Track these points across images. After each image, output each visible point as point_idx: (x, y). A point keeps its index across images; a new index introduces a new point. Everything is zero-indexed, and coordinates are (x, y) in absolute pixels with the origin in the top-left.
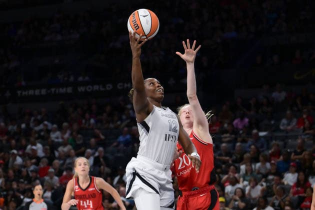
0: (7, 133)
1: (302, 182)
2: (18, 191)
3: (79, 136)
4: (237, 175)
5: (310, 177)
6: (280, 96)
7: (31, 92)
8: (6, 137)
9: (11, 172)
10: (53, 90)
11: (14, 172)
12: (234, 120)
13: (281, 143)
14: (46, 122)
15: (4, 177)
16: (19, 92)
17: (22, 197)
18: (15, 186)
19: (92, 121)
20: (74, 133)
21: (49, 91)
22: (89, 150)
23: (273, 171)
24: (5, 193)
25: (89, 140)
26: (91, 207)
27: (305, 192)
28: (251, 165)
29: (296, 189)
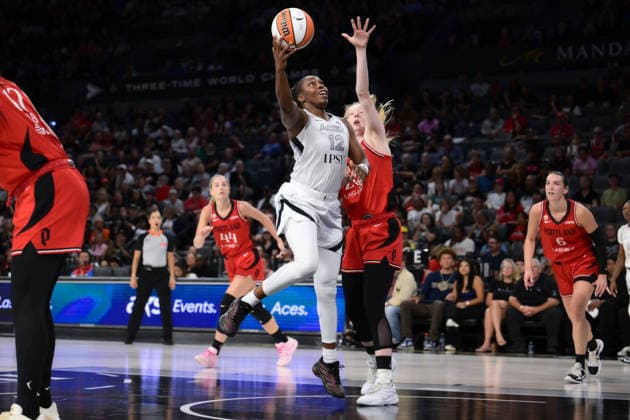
0: (113, 141)
1: (511, 206)
2: (128, 219)
3: (211, 145)
4: (423, 196)
5: (523, 199)
6: (481, 89)
7: (145, 86)
8: (111, 148)
9: (118, 195)
10: (174, 82)
11: (123, 194)
12: (418, 123)
13: (483, 153)
14: (165, 127)
15: (109, 201)
16: (129, 86)
17: (133, 228)
18: (124, 213)
19: (228, 125)
20: (204, 141)
21: (169, 85)
22: (223, 164)
23: (472, 191)
24: (111, 222)
25: (224, 149)
26: (236, 241)
27: (515, 219)
28: (442, 183)
29: (503, 214)
